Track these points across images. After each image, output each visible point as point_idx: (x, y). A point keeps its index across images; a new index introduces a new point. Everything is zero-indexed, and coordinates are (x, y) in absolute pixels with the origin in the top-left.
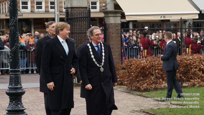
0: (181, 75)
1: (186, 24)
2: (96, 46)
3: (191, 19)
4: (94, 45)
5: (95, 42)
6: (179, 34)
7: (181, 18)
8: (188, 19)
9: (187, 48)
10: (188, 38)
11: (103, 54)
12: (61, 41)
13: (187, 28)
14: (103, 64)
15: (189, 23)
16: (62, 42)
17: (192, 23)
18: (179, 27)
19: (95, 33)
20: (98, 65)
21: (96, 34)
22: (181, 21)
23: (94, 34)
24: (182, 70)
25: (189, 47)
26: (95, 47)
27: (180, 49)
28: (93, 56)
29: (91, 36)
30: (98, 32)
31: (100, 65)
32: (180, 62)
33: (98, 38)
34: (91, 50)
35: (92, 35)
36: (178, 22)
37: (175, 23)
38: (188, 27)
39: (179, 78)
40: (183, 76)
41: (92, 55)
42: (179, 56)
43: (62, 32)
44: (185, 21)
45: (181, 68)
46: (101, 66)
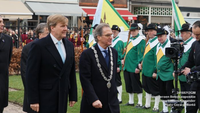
0: (18, 65)
1: (22, 23)
2: (104, 51)
3: (26, 19)
4: (102, 49)
5: (104, 45)
6: (17, 31)
7: (19, 18)
8: (24, 19)
9: (23, 42)
10: (24, 35)
11: (112, 63)
12: (55, 43)
13: (23, 27)
14: (111, 77)
15: (25, 23)
16: (57, 43)
17: (27, 23)
18: (16, 25)
19: (105, 32)
20: (105, 78)
21: (106, 34)
22: (19, 21)
23: (104, 34)
24: (19, 61)
25: (24, 42)
26: (102, 52)
27: (16, 43)
28: (99, 65)
29: (99, 36)
30: (109, 31)
31: (108, 78)
32: (18, 54)
33: (108, 39)
34: (96, 56)
35: (101, 35)
36: (16, 21)
37: (13, 22)
38: (24, 25)
39: (16, 68)
40: (19, 65)
41: (98, 63)
42: (17, 49)
43: (54, 28)
44: (21, 21)
45: (18, 59)
46: (109, 80)
